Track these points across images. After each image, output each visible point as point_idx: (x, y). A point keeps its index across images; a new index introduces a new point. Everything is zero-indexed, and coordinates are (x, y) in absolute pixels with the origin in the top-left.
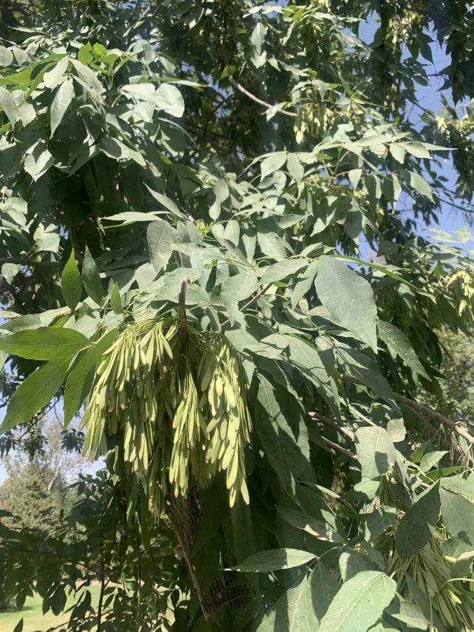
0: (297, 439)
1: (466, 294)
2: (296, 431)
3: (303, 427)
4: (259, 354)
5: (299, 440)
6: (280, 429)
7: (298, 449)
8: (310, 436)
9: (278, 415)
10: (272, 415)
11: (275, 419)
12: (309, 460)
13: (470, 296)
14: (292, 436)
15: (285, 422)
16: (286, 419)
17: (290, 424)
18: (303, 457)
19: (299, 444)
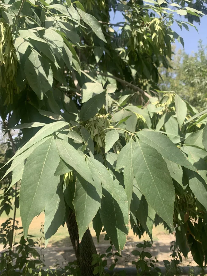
0: (47, 77)
1: (156, 29)
2: (47, 74)
3: (51, 71)
4: (33, 39)
5: (48, 77)
6: (39, 73)
7: (47, 81)
8: (53, 76)
9: (39, 67)
10: (36, 67)
11: (37, 68)
12: (52, 86)
13: (158, 30)
14: (45, 76)
15: (43, 70)
16: (43, 68)
17: (45, 71)
18: (49, 85)
19: (48, 79)
